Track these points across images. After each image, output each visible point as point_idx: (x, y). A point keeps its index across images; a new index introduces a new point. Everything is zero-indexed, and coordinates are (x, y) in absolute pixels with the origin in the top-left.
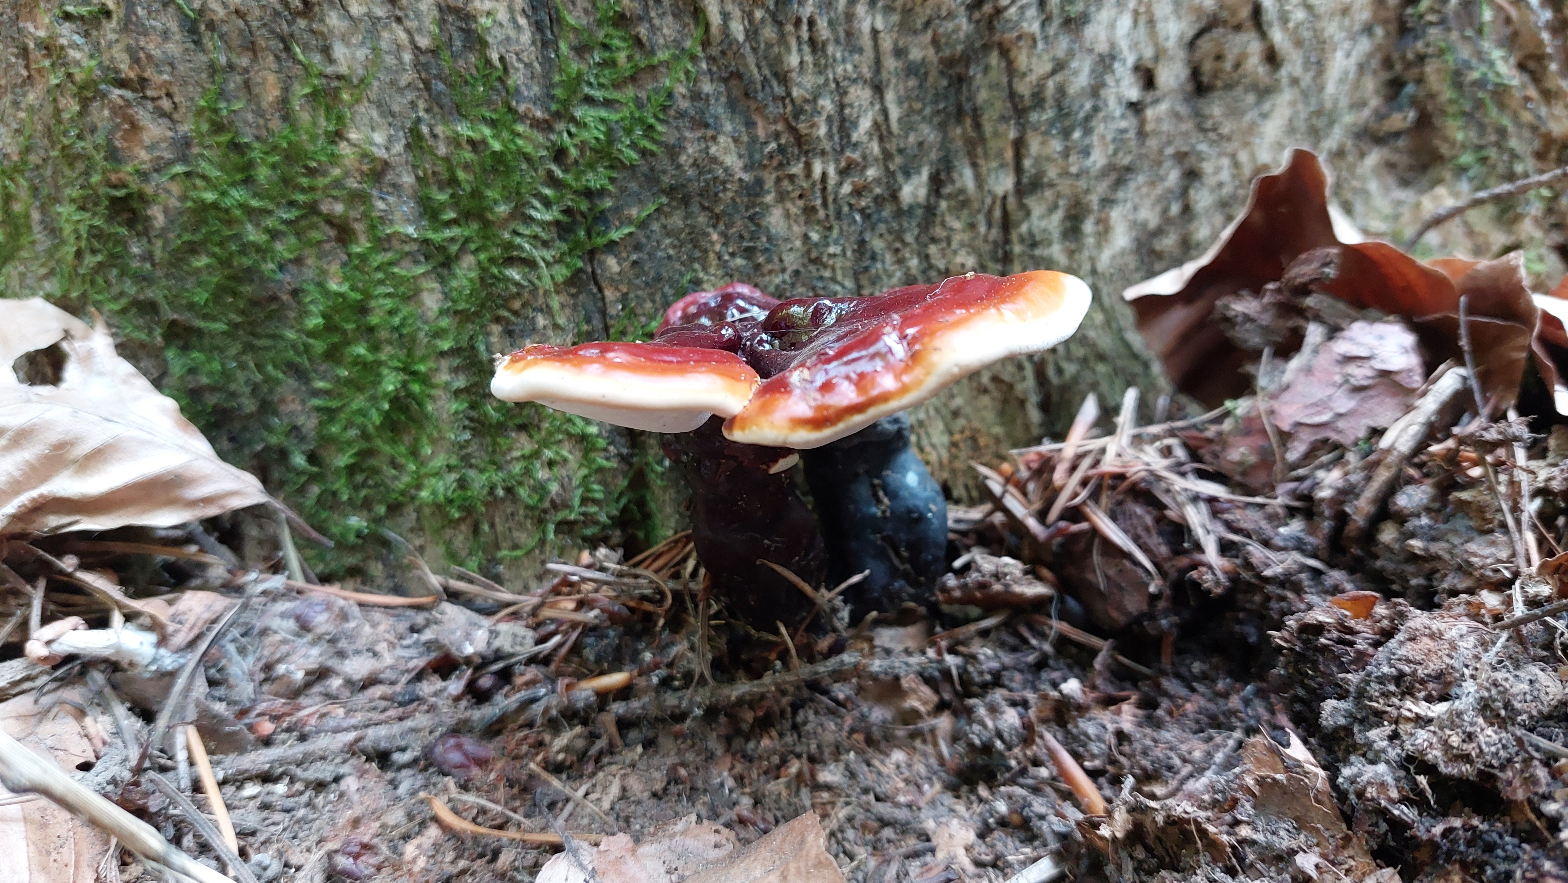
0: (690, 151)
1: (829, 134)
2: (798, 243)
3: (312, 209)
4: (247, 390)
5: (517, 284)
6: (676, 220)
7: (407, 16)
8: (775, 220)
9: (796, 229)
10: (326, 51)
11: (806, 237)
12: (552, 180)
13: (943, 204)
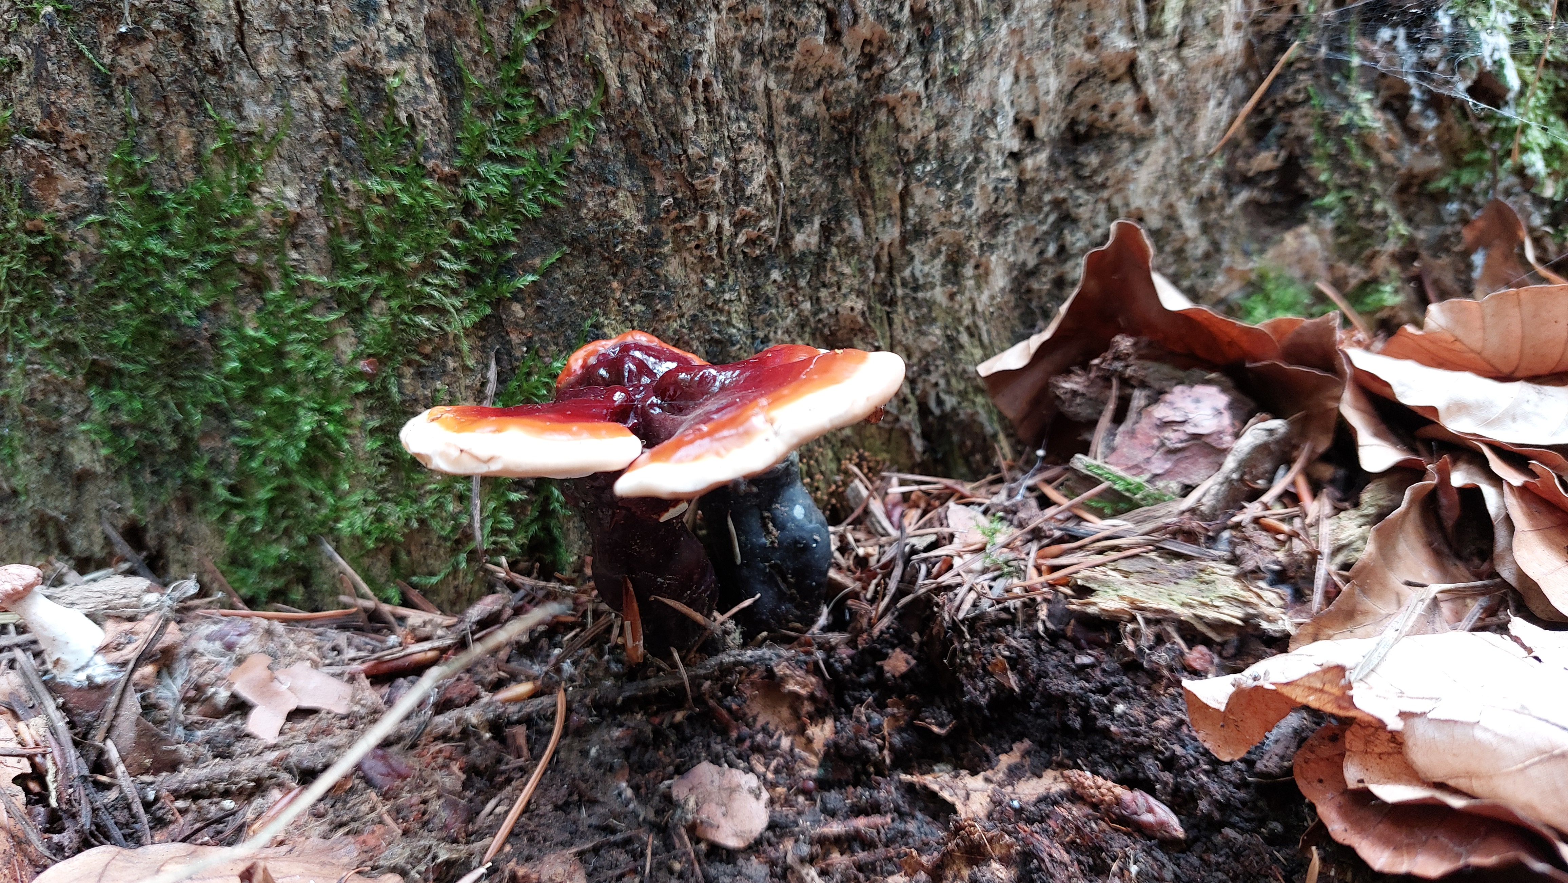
0: (590, 204)
1: (724, 190)
2: (695, 290)
3: (228, 259)
4: (168, 429)
5: (429, 330)
6: (578, 269)
7: (315, 76)
8: (673, 269)
9: (693, 276)
10: (237, 107)
11: (703, 283)
12: (460, 232)
13: (834, 250)
